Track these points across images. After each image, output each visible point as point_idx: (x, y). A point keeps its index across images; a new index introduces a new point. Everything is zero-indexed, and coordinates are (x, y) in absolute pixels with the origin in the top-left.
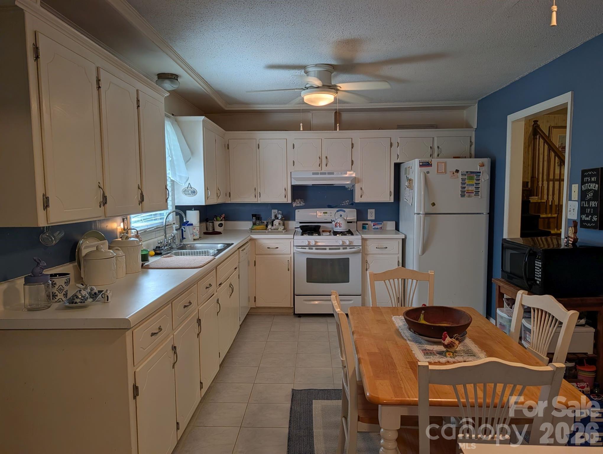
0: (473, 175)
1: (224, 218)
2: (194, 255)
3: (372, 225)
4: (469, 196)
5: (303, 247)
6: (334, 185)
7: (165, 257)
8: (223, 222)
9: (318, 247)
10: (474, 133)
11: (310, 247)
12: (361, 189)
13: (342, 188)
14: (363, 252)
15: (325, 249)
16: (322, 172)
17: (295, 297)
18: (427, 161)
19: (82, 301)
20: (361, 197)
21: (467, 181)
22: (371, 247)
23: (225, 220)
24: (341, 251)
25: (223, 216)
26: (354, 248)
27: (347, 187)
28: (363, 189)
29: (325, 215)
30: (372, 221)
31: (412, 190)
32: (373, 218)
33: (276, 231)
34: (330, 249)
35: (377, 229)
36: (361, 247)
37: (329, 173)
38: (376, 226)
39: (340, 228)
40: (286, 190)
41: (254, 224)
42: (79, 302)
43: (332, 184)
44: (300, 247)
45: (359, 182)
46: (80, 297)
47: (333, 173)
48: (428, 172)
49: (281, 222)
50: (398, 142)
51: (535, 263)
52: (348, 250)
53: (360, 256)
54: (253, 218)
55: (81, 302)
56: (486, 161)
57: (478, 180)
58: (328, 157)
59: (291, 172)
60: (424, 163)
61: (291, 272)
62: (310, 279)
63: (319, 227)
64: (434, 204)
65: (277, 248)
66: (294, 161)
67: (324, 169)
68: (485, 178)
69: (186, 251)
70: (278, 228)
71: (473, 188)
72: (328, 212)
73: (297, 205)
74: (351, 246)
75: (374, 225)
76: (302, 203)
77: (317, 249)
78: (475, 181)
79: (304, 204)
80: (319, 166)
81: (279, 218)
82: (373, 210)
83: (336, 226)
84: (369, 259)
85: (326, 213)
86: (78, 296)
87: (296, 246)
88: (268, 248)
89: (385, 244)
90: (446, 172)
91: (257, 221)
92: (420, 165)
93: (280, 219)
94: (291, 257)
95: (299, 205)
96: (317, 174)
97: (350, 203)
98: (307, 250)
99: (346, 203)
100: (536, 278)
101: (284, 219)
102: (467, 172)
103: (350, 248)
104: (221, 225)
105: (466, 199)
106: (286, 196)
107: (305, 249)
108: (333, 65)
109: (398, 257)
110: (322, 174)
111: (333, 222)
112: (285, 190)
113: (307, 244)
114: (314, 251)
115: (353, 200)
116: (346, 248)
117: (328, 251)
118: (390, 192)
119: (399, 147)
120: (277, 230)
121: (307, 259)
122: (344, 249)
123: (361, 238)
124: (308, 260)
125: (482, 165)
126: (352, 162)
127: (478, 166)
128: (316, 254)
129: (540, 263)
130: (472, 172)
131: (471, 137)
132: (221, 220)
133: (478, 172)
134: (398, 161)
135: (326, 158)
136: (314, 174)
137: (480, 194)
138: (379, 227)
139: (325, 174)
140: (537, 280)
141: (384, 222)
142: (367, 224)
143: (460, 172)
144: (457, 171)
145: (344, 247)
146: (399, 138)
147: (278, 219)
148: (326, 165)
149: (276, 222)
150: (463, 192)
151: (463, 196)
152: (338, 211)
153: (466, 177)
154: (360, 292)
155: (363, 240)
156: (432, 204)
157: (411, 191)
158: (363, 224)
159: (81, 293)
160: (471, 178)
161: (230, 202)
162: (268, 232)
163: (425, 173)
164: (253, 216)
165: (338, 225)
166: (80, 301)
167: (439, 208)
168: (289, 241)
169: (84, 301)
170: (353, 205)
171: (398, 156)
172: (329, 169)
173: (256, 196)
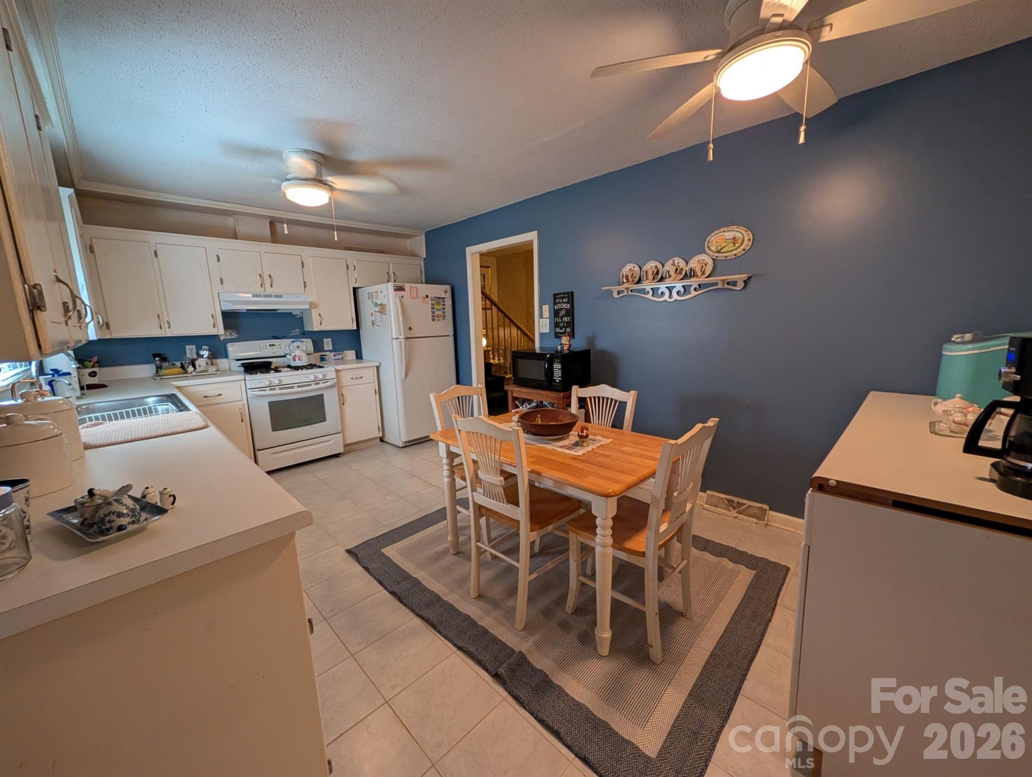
0: (439, 300)
1: (97, 362)
2: (139, 416)
3: (332, 356)
4: (439, 320)
5: (261, 389)
6: (278, 311)
7: (87, 427)
8: (96, 369)
9: (281, 386)
10: (422, 262)
11: (272, 387)
12: (320, 315)
13: (289, 315)
14: (338, 385)
15: (293, 387)
16: (265, 293)
17: (258, 453)
18: (400, 285)
19: (133, 519)
20: (321, 324)
21: (435, 306)
22: (346, 378)
23: (100, 366)
24: (314, 387)
25: (95, 359)
26: (328, 382)
27: (294, 313)
28: (322, 315)
29: (273, 349)
30: (330, 351)
31: (387, 316)
32: (331, 348)
33: (204, 374)
34: (298, 387)
35: (338, 359)
36: (335, 380)
37: (276, 296)
38: (336, 357)
39: (300, 362)
40: (215, 316)
41: (159, 368)
42: (129, 524)
43: (276, 310)
44: (258, 390)
45: (315, 307)
46: (125, 511)
47: (281, 296)
48: (402, 297)
49: (209, 361)
50: (354, 265)
51: (553, 366)
52: (321, 385)
53: (335, 389)
54: (155, 360)
55: (133, 523)
56: (448, 287)
57: (444, 305)
58: (272, 276)
59: (218, 293)
60: (398, 288)
61: (246, 424)
62: (276, 427)
63: (270, 363)
64: (410, 329)
65: (220, 395)
66: (223, 278)
67: (269, 290)
68: (449, 302)
69: (95, 415)
70: (208, 370)
71: (440, 313)
72: (276, 344)
73: (226, 338)
74: (325, 380)
75: (334, 356)
76: (233, 334)
77: (280, 389)
78: (441, 307)
79: (237, 336)
80: (262, 286)
81: (205, 356)
82: (330, 340)
83: (294, 360)
84: (345, 391)
85: (273, 345)
86: (121, 511)
87: (250, 389)
88: (205, 397)
89: (360, 373)
90: (417, 297)
91: (163, 362)
92: (395, 289)
93: (206, 358)
94: (243, 405)
95: (229, 337)
96: (260, 296)
97: (301, 332)
98: (268, 392)
99: (295, 332)
100: (555, 378)
101: (211, 356)
102: (435, 298)
103: (324, 383)
104: (93, 374)
105: (436, 322)
106: (216, 326)
107: (265, 390)
108: (324, 155)
109: (375, 386)
110: (265, 296)
111: (288, 356)
112: (213, 316)
113: (267, 383)
114: (277, 391)
115: (304, 328)
116: (318, 384)
117: (296, 389)
118: (352, 318)
119: (356, 270)
120: (206, 371)
121: (270, 403)
122: (316, 384)
123: (334, 370)
124: (272, 405)
125: (446, 292)
126: (305, 283)
127: (443, 293)
128: (280, 395)
129: (560, 365)
130: (439, 298)
131: (421, 266)
132: (93, 367)
133: (443, 298)
134: (356, 286)
135: (270, 276)
136: (254, 296)
137: (446, 318)
138: (340, 357)
139: (270, 296)
140: (556, 380)
141: (345, 352)
142: (326, 355)
143: (429, 297)
144: (427, 296)
145: (317, 382)
146: (355, 261)
147: (202, 356)
148: (271, 286)
149: (201, 363)
150: (433, 316)
151: (433, 320)
152: (292, 342)
153: (434, 302)
154: (340, 429)
155: (337, 371)
156: (409, 328)
157: (383, 316)
158: (321, 355)
159: (124, 504)
160: (438, 304)
161: (109, 337)
162: (192, 376)
163: (399, 297)
164: (155, 356)
165: (298, 358)
166: (131, 520)
167: (416, 333)
168: (237, 384)
169: (137, 518)
170: (305, 334)
171: (356, 279)
172: (275, 290)
173: (163, 327)
